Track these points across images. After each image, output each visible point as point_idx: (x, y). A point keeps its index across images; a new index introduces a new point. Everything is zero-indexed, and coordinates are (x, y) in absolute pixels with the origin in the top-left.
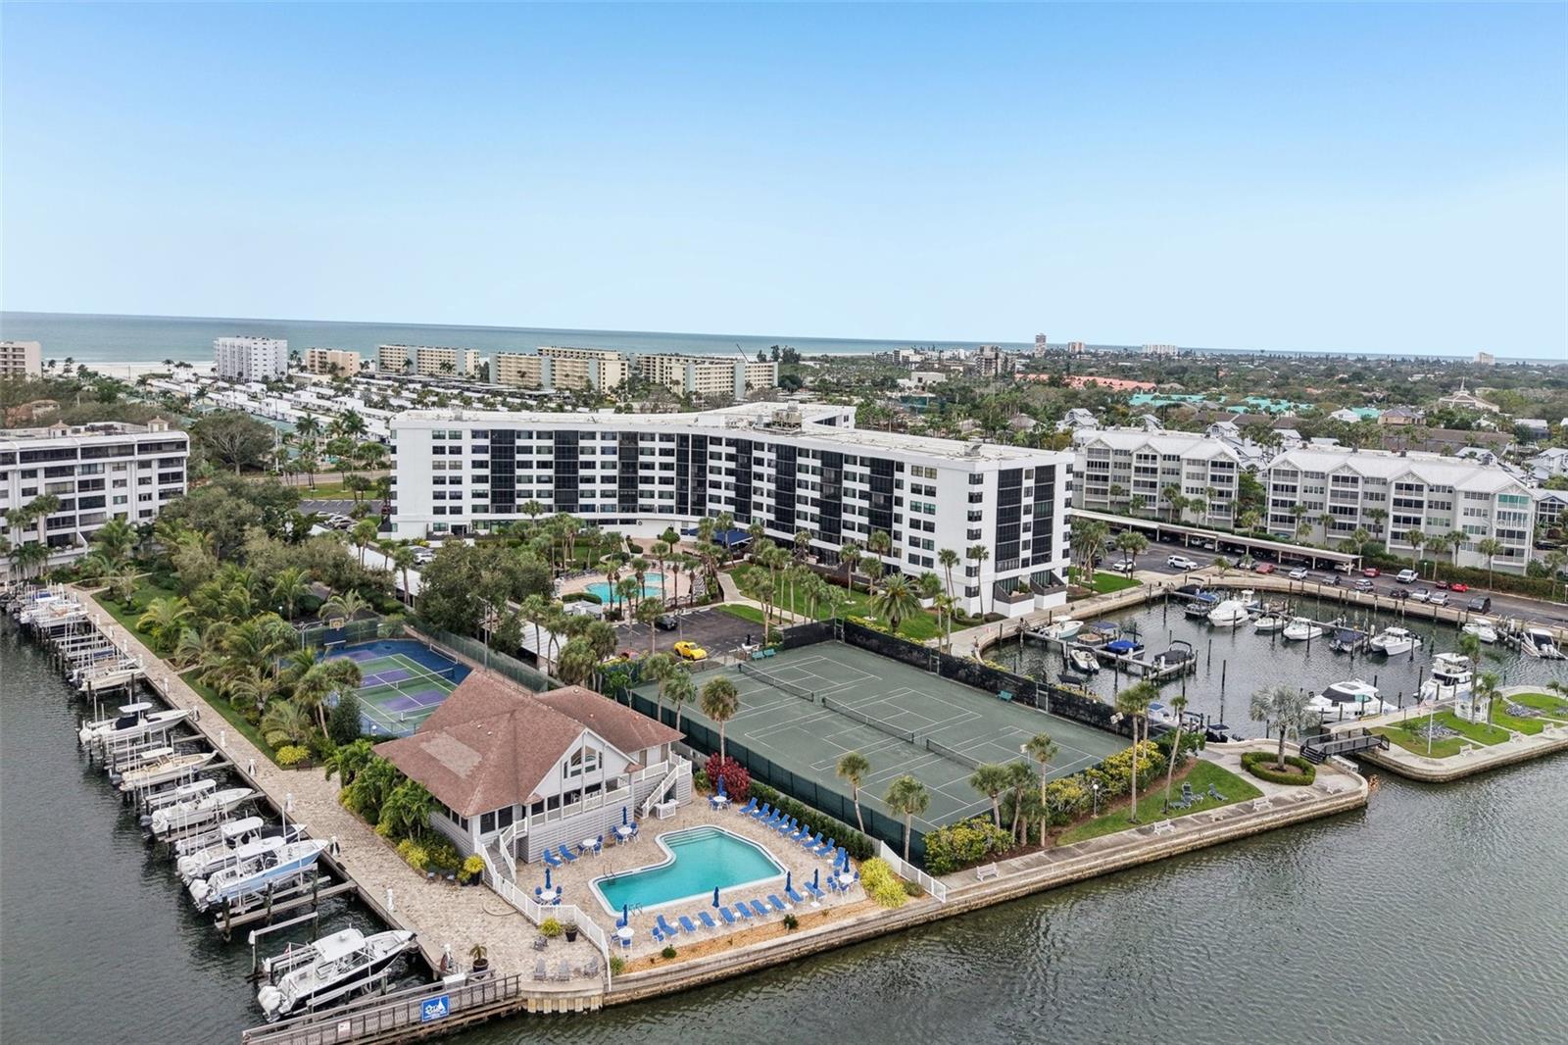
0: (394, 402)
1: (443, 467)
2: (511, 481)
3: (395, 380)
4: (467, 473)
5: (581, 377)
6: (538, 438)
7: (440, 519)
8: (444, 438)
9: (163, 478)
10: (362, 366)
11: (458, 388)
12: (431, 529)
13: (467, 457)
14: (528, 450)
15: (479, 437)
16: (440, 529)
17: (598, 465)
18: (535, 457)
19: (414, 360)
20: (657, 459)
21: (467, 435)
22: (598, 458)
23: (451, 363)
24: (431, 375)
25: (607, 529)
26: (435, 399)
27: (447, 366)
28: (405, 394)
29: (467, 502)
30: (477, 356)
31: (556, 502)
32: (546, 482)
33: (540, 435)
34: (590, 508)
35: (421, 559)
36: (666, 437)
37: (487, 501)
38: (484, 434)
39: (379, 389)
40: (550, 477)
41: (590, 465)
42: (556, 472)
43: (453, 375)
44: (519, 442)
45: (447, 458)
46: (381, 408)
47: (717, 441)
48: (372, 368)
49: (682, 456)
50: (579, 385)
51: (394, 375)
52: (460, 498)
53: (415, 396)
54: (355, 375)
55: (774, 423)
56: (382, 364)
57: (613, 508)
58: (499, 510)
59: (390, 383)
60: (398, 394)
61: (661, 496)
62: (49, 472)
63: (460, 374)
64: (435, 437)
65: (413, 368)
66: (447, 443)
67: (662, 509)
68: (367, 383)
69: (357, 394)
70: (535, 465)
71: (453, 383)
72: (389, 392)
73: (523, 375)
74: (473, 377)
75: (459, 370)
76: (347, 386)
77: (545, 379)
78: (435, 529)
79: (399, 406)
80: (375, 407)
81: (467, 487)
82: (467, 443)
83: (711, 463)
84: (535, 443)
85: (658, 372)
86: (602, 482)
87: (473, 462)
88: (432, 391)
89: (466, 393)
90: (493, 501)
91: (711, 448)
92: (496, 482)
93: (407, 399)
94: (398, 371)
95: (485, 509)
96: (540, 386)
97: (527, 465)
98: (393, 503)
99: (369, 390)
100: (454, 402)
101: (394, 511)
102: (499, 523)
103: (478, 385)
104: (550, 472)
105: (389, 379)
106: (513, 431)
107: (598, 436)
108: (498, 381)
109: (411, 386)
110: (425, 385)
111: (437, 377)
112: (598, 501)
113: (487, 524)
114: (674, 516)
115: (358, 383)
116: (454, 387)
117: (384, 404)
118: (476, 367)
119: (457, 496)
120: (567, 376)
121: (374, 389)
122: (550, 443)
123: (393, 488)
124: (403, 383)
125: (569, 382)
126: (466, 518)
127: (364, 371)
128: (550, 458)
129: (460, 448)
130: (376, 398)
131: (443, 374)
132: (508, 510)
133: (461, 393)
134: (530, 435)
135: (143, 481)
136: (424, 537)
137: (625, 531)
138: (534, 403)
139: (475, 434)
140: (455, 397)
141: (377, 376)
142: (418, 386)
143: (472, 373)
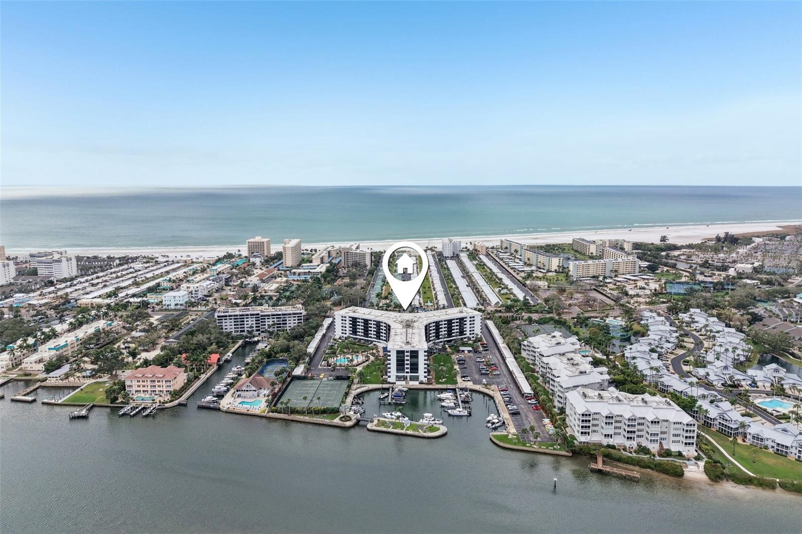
5: (543, 264)
9: (298, 320)
24: (512, 254)
62: (277, 318)
77: (534, 262)
90: (352, 332)
120: (540, 262)
135: (294, 320)
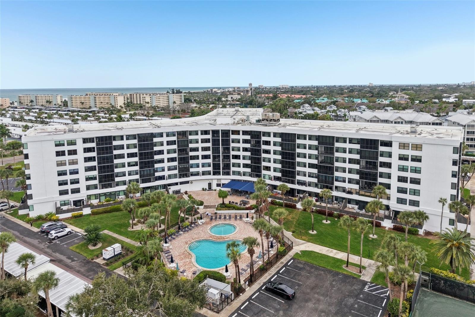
0: (26, 118)
1: (65, 164)
2: (111, 168)
3: (26, 108)
4: (81, 166)
5: (108, 103)
6: (127, 139)
7: (65, 198)
8: (63, 145)
10: (11, 104)
11: (56, 110)
12: (58, 205)
13: (81, 156)
14: (122, 147)
15: (87, 142)
16: (65, 204)
17: (165, 152)
18: (125, 151)
19: (34, 100)
20: (200, 145)
21: (80, 142)
22: (165, 148)
23: (51, 101)
24: (42, 106)
25: (172, 189)
26: (46, 115)
27: (49, 102)
28: (31, 114)
29: (83, 185)
30: (61, 97)
31: (140, 177)
32: (134, 165)
33: (129, 137)
34: (162, 178)
35: (54, 235)
36: (206, 132)
37: (96, 182)
38: (91, 140)
39: (19, 113)
40: (136, 163)
41: (161, 152)
42: (140, 159)
43: (52, 105)
44: (115, 143)
45: (67, 158)
46: (20, 121)
47: (237, 132)
48: (16, 104)
49: (215, 142)
50: (107, 106)
51: (26, 107)
52: (78, 182)
53: (36, 115)
54: (8, 108)
55: (263, 120)
56: (20, 102)
57: (175, 176)
58: (104, 187)
59: (24, 110)
60: (28, 114)
61: (203, 166)
63: (55, 104)
64: (57, 145)
65: (34, 103)
66: (66, 148)
67: (204, 173)
68: (14, 110)
69: (8, 115)
70: (126, 156)
71: (52, 108)
72: (24, 114)
73: (83, 103)
74: (61, 105)
75: (54, 103)
76: (4, 112)
77: (92, 104)
78: (61, 205)
79: (29, 120)
80: (17, 121)
81: (82, 175)
82: (80, 147)
83: (232, 145)
84: (125, 142)
85: (135, 100)
86: (168, 162)
87: (85, 158)
88: (43, 112)
89: (60, 112)
90: (100, 182)
91: (232, 137)
92: (101, 170)
93: (33, 116)
94: (27, 105)
95: (95, 187)
96: (90, 107)
97: (121, 156)
98: (29, 192)
99: (14, 113)
100: (55, 116)
101: (30, 197)
102: (105, 194)
103: (64, 108)
104: (136, 159)
105: (24, 108)
106: (111, 136)
107: (165, 135)
108: (72, 106)
109: (33, 110)
110: (40, 110)
111: (45, 106)
112: (166, 173)
113: (97, 196)
114: (211, 177)
115: (9, 110)
116: (53, 110)
117: (22, 119)
118: (61, 102)
119: (76, 182)
120: (102, 103)
121: (16, 113)
122: (135, 141)
123: (28, 182)
124: (30, 110)
125: (102, 105)
126: (83, 195)
127: (12, 106)
128: (136, 150)
129: (76, 150)
130: (17, 117)
131: (47, 105)
132: (110, 186)
133: (57, 113)
134: (122, 138)
136: (54, 211)
137: (183, 188)
138: (91, 114)
139: (85, 141)
140: (55, 114)
141: (18, 107)
142: (37, 110)
143: (60, 104)
